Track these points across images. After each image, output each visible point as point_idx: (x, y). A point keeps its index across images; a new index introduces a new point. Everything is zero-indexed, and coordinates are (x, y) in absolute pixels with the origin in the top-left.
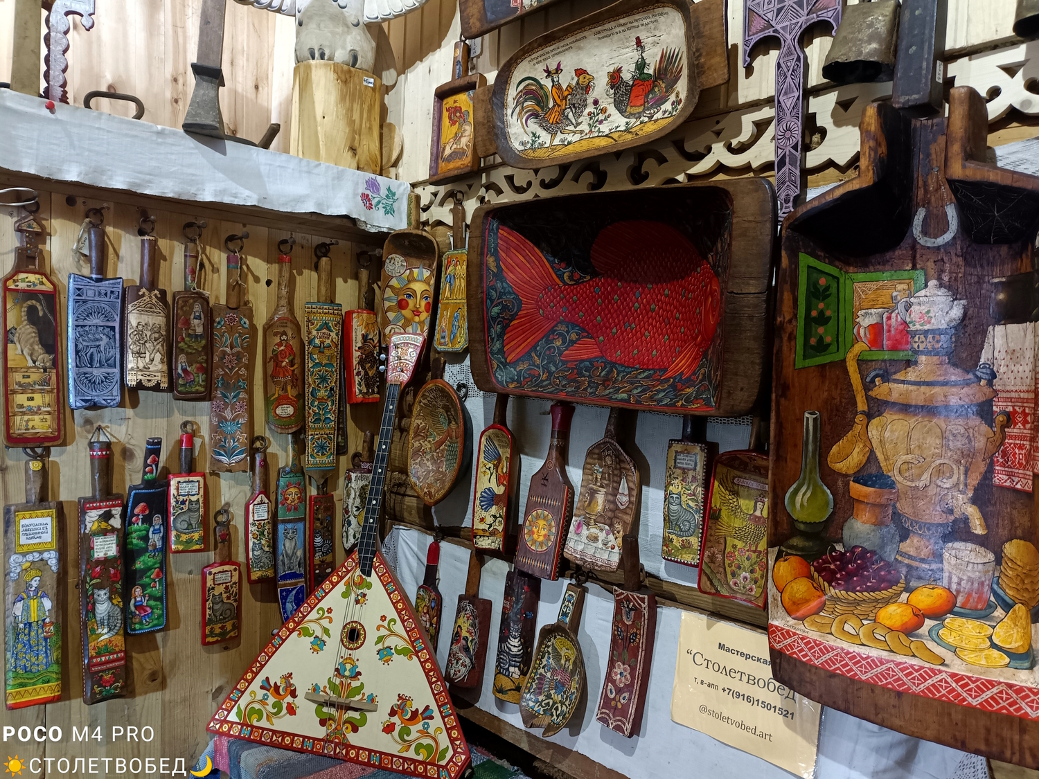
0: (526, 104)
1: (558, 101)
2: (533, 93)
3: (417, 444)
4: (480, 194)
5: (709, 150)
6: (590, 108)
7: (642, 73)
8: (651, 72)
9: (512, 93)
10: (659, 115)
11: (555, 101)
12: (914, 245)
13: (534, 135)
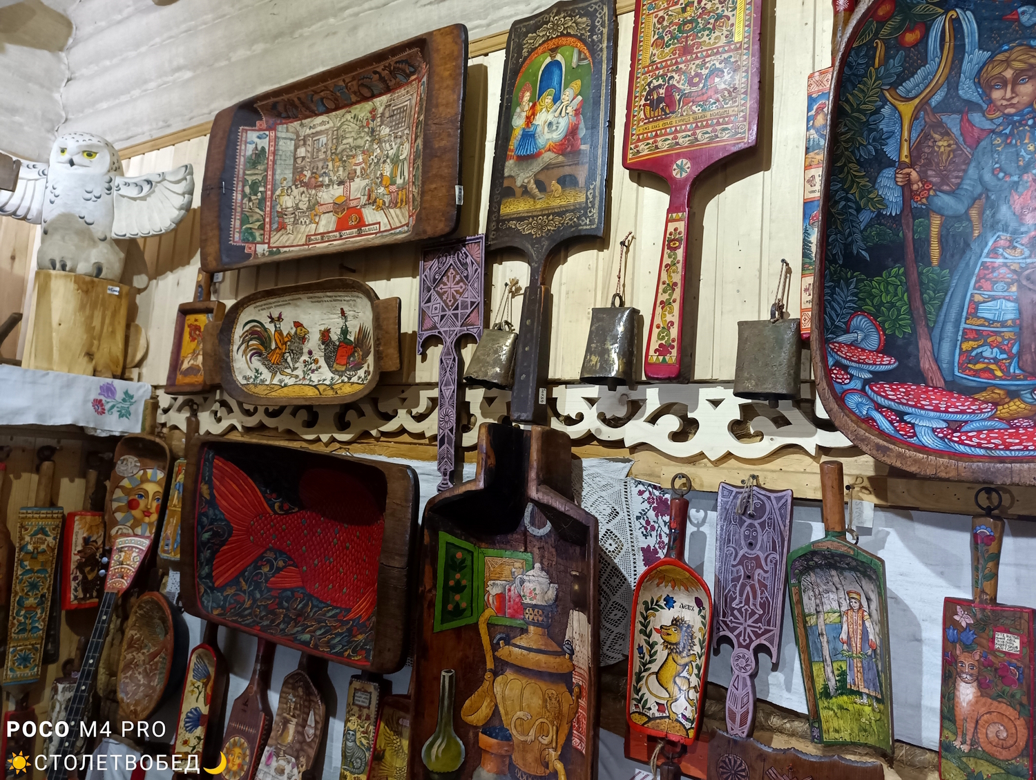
0: (251, 343)
1: (280, 345)
2: (258, 335)
3: (129, 656)
4: (213, 408)
5: (395, 414)
6: (305, 357)
7: (345, 337)
8: (352, 339)
9: (238, 332)
10: (354, 379)
11: (276, 344)
12: (525, 532)
13: (257, 371)
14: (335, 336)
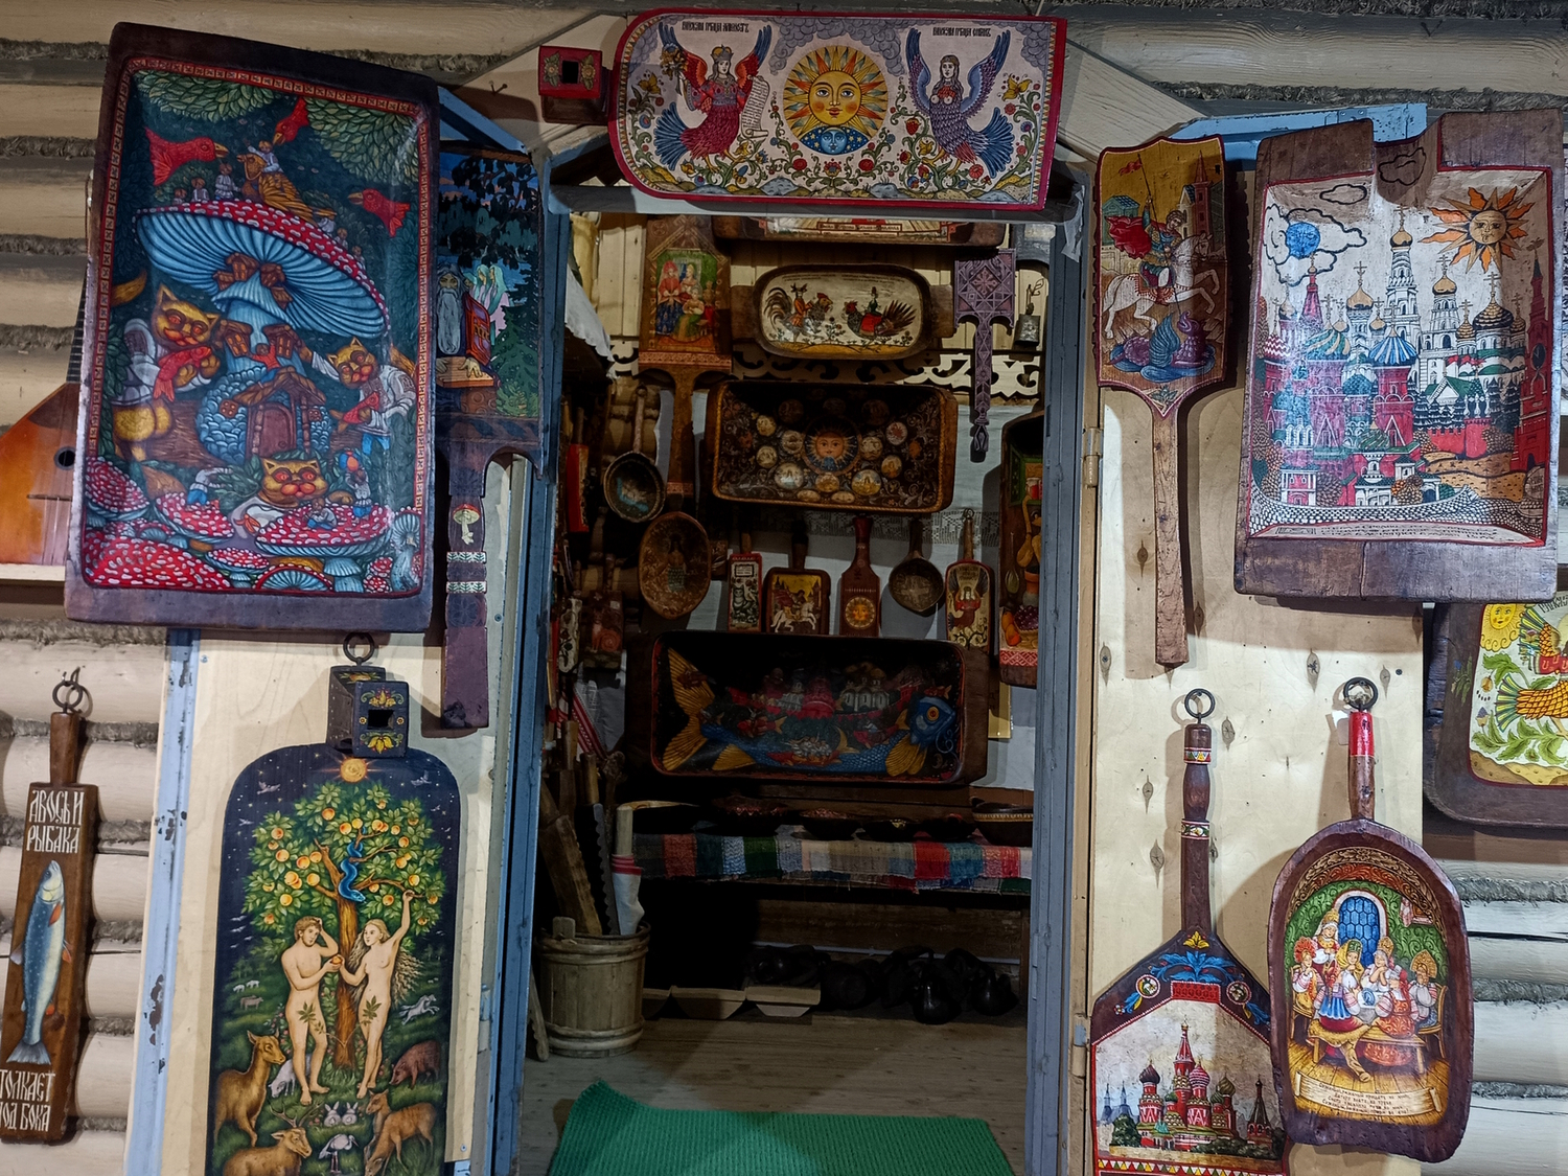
0: (775, 306)
1: (800, 310)
2: (781, 300)
5: (921, 371)
6: (828, 323)
7: (873, 310)
8: (882, 312)
9: (766, 296)
11: (797, 309)
13: (781, 331)
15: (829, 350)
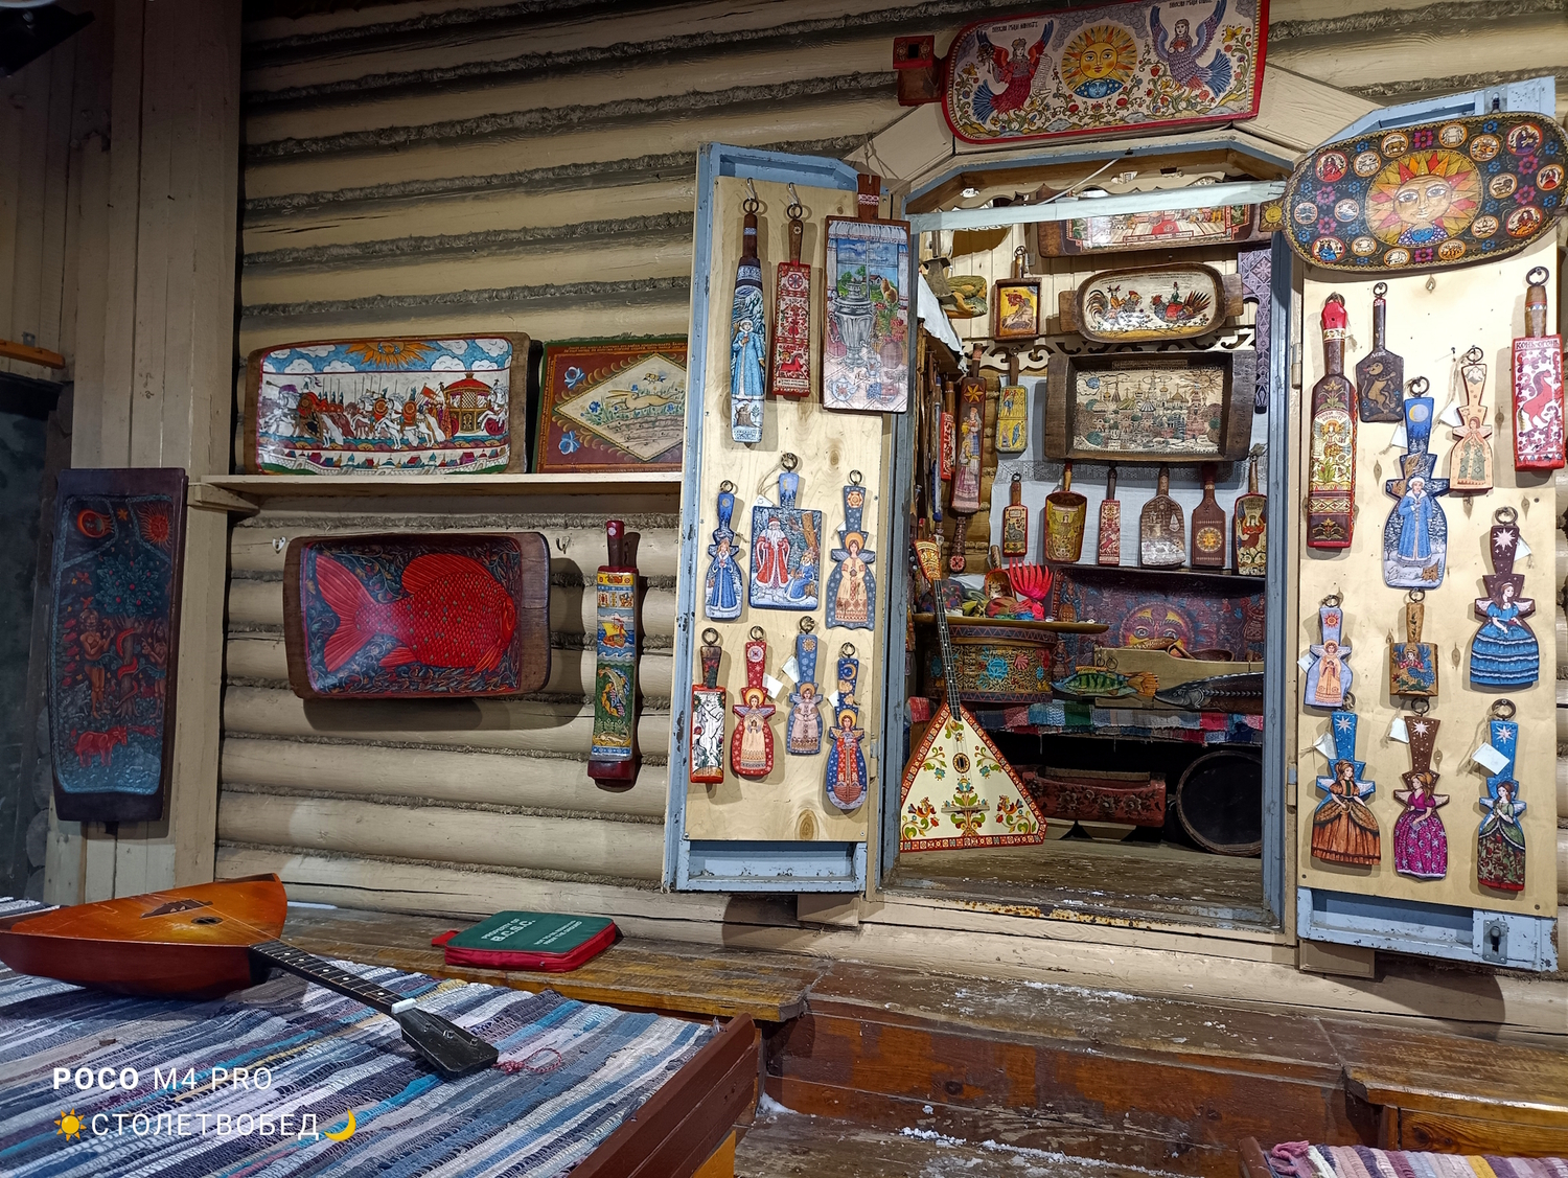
0: (1096, 304)
1: (1115, 306)
2: (1099, 299)
6: (1138, 313)
7: (1176, 300)
8: (1183, 300)
9: (1087, 297)
13: (1100, 323)
14: (1166, 299)
15: (1140, 334)
